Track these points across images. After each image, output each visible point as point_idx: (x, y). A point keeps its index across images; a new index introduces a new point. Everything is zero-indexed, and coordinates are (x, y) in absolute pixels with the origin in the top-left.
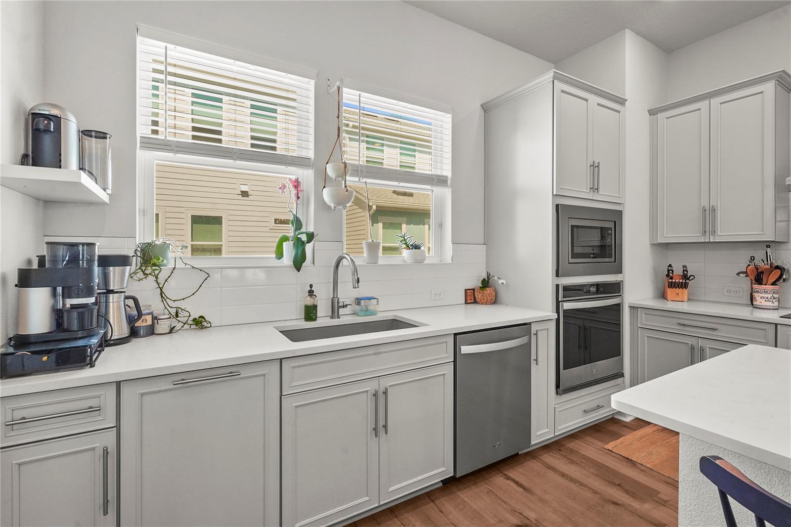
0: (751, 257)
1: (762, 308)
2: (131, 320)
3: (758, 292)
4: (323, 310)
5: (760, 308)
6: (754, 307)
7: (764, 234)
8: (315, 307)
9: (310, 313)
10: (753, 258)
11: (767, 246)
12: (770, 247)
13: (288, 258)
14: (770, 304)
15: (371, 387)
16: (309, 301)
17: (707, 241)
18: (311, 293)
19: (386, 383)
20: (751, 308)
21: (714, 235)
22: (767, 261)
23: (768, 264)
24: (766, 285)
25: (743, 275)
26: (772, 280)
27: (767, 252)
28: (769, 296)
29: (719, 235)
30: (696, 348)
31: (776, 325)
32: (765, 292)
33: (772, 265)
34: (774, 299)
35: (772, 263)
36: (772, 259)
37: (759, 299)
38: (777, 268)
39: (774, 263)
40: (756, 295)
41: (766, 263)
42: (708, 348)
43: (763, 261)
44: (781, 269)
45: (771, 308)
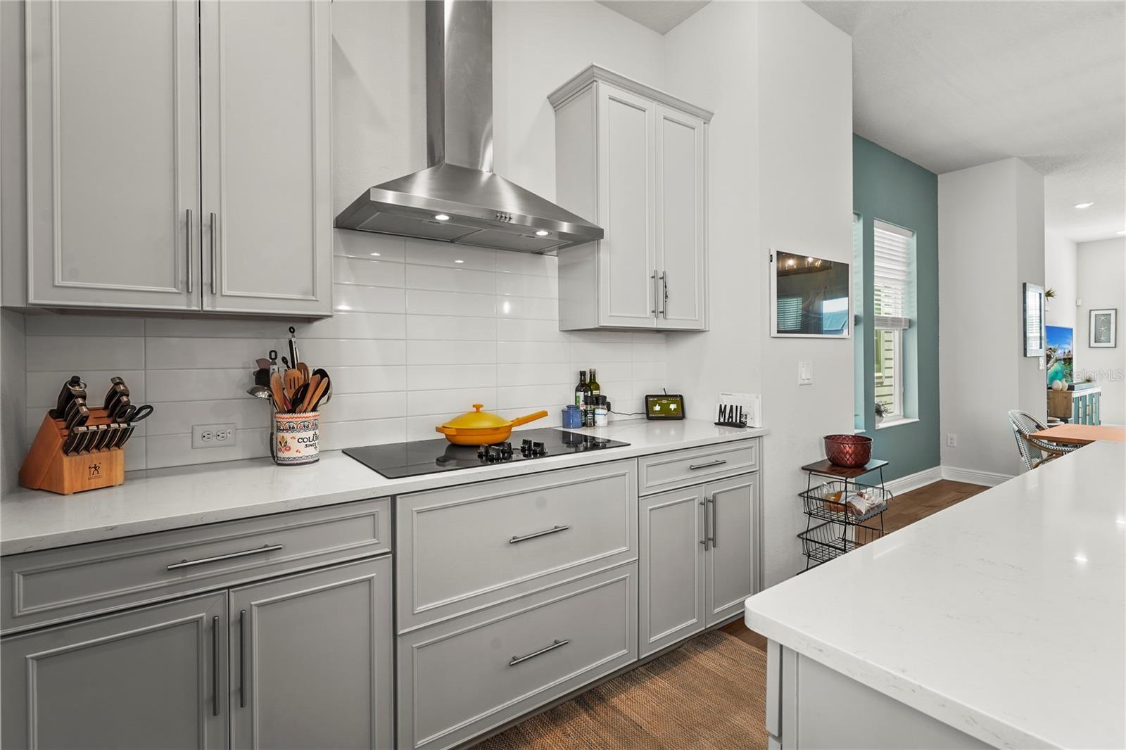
0: (268, 354)
1: (300, 464)
5: (297, 464)
6: (278, 464)
7: (314, 300)
10: (273, 355)
11: (290, 328)
12: (295, 329)
14: (311, 451)
17: (195, 309)
20: (275, 467)
21: (212, 293)
22: (291, 362)
23: (294, 367)
24: (305, 412)
25: (263, 395)
26: (314, 402)
27: (291, 342)
28: (310, 434)
29: (224, 294)
30: (222, 624)
31: (393, 497)
32: (306, 428)
33: (303, 367)
34: (317, 438)
35: (301, 363)
36: (299, 359)
37: (296, 446)
38: (322, 373)
39: (307, 365)
40: (287, 435)
41: (291, 366)
42: (255, 609)
43: (284, 360)
44: (328, 376)
45: (311, 460)
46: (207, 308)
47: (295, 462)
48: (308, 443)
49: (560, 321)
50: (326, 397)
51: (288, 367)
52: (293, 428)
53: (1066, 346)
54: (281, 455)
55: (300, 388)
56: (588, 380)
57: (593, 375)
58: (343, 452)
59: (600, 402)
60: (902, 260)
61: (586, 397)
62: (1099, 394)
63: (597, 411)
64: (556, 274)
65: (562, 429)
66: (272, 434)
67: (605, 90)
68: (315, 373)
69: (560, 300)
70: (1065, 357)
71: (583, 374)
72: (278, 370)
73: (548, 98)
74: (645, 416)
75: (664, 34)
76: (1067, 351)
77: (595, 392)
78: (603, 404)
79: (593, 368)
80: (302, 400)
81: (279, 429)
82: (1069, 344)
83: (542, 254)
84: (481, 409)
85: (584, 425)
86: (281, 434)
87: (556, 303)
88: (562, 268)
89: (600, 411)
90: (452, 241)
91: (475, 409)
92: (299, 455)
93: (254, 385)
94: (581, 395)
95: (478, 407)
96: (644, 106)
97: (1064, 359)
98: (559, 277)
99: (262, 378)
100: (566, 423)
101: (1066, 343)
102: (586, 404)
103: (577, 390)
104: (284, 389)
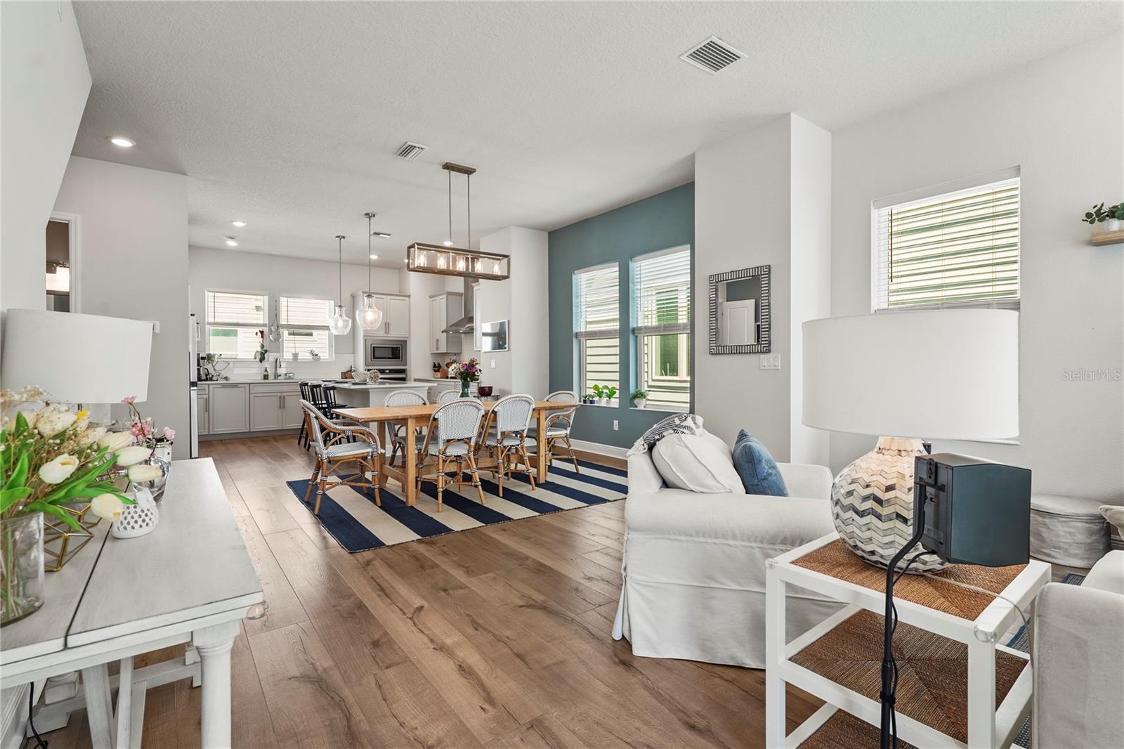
2: (206, 375)
4: (271, 377)
8: (268, 375)
9: (266, 377)
13: (258, 360)
15: (279, 394)
16: (266, 373)
18: (266, 370)
19: (285, 394)
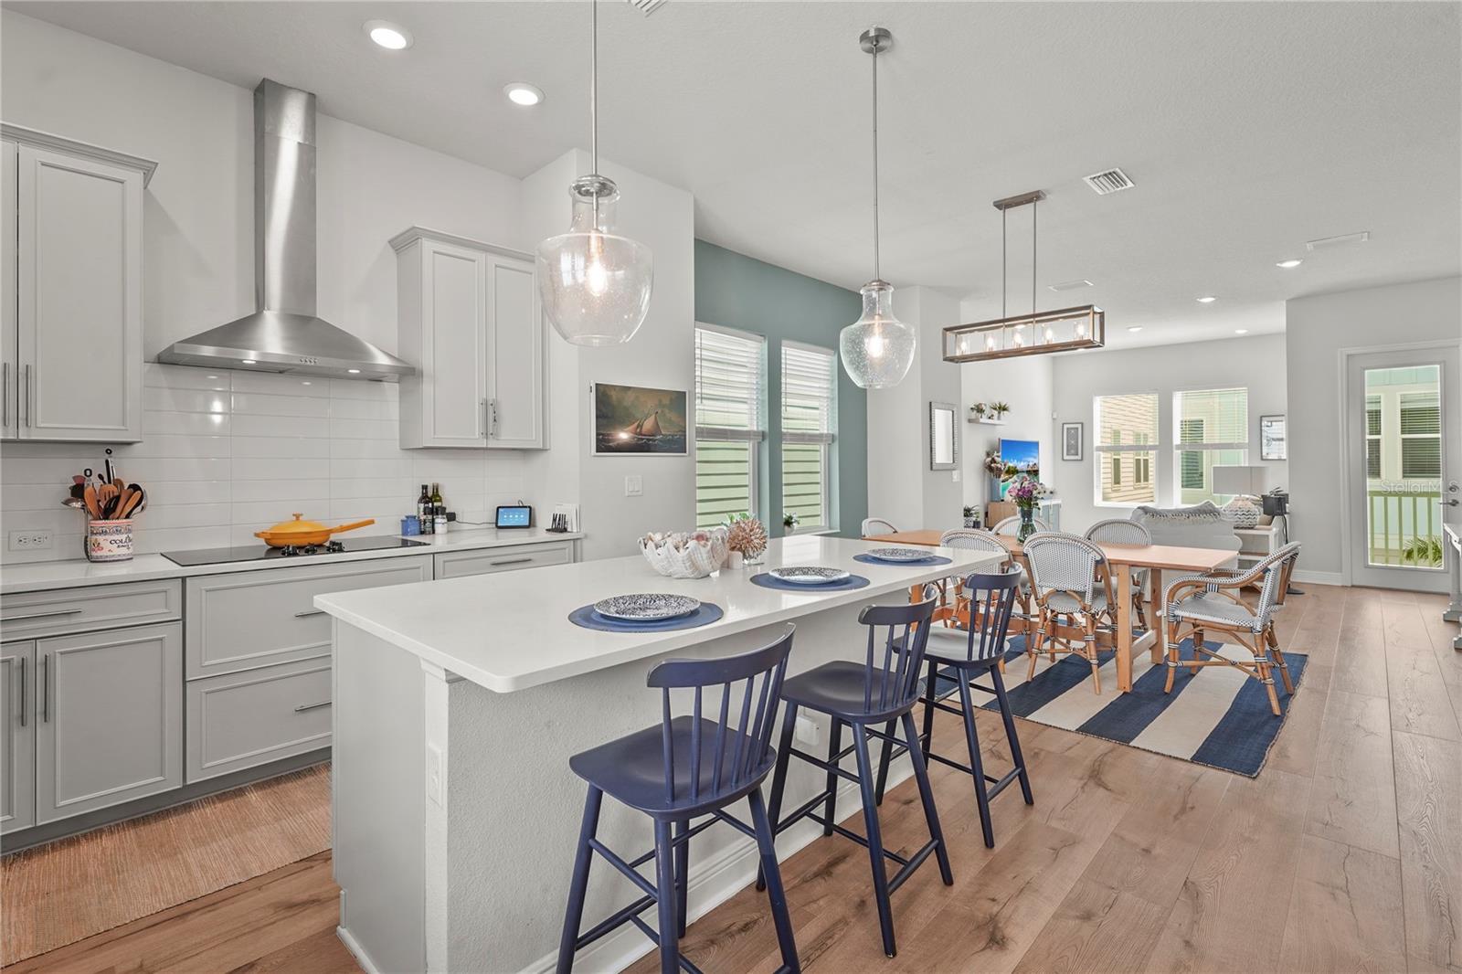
0: (85, 471)
1: (114, 561)
3: (104, 533)
5: (110, 561)
6: (92, 562)
7: (126, 430)
10: (88, 473)
11: (107, 451)
12: (111, 452)
14: (124, 551)
17: (11, 437)
20: (89, 564)
21: (27, 425)
22: (108, 477)
23: (110, 482)
24: (118, 518)
25: (78, 505)
26: (128, 510)
27: (107, 462)
28: (124, 537)
29: (38, 426)
30: (30, 664)
31: (184, 579)
32: (118, 532)
33: (119, 483)
34: (130, 541)
35: (118, 480)
36: (116, 474)
37: (107, 545)
38: (135, 487)
39: (122, 479)
40: (100, 538)
41: (107, 482)
42: (58, 655)
43: (100, 477)
44: (140, 489)
45: (124, 558)
46: (21, 437)
47: (108, 559)
48: (120, 544)
49: (401, 440)
50: (140, 507)
51: (104, 482)
52: (106, 531)
53: (1031, 459)
54: (94, 554)
55: (113, 499)
56: (430, 494)
57: (436, 489)
58: (162, 555)
59: (440, 512)
60: (826, 377)
61: (425, 509)
62: (1058, 506)
63: (437, 521)
64: (397, 399)
65: (401, 537)
66: (86, 537)
67: (428, 246)
68: (130, 486)
69: (400, 421)
70: (1030, 469)
71: (425, 487)
72: (94, 484)
73: (389, 242)
74: (494, 525)
75: (522, 179)
76: (1031, 464)
77: (435, 504)
78: (442, 514)
79: (436, 481)
80: (114, 510)
81: (92, 533)
82: (1035, 458)
83: (381, 381)
84: (301, 518)
85: (422, 533)
86: (94, 537)
87: (397, 425)
88: (402, 394)
89: (440, 520)
90: (281, 372)
91: (295, 518)
92: (112, 554)
93: (69, 496)
94: (422, 506)
95: (297, 517)
96: (473, 258)
97: (1028, 472)
98: (400, 402)
99: (78, 491)
100: (405, 533)
101: (1032, 456)
102: (425, 514)
103: (420, 502)
104: (99, 501)
